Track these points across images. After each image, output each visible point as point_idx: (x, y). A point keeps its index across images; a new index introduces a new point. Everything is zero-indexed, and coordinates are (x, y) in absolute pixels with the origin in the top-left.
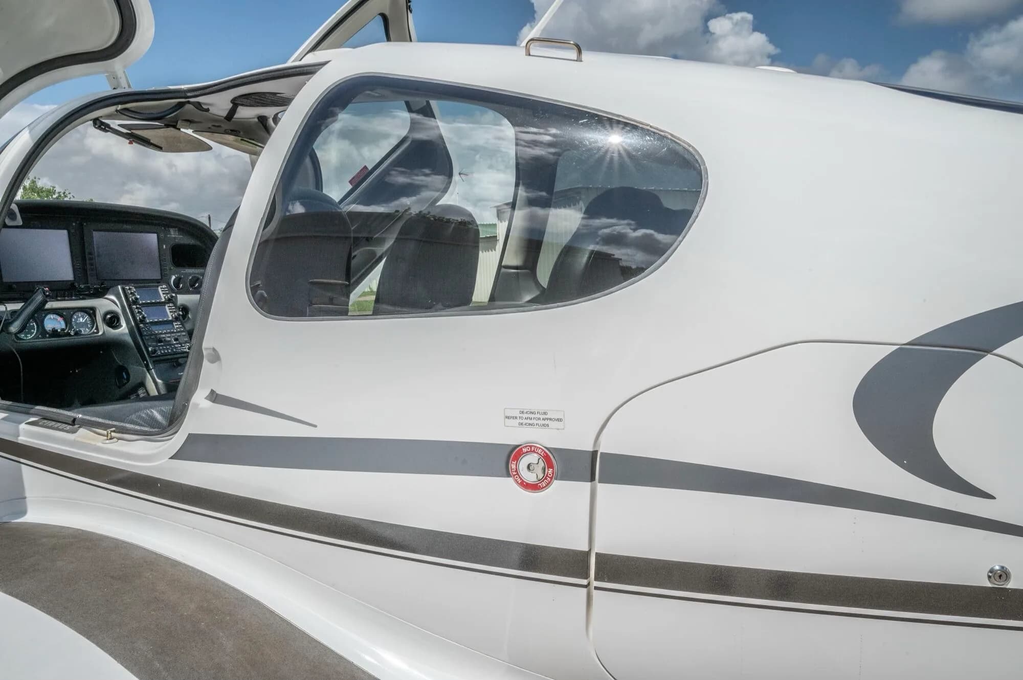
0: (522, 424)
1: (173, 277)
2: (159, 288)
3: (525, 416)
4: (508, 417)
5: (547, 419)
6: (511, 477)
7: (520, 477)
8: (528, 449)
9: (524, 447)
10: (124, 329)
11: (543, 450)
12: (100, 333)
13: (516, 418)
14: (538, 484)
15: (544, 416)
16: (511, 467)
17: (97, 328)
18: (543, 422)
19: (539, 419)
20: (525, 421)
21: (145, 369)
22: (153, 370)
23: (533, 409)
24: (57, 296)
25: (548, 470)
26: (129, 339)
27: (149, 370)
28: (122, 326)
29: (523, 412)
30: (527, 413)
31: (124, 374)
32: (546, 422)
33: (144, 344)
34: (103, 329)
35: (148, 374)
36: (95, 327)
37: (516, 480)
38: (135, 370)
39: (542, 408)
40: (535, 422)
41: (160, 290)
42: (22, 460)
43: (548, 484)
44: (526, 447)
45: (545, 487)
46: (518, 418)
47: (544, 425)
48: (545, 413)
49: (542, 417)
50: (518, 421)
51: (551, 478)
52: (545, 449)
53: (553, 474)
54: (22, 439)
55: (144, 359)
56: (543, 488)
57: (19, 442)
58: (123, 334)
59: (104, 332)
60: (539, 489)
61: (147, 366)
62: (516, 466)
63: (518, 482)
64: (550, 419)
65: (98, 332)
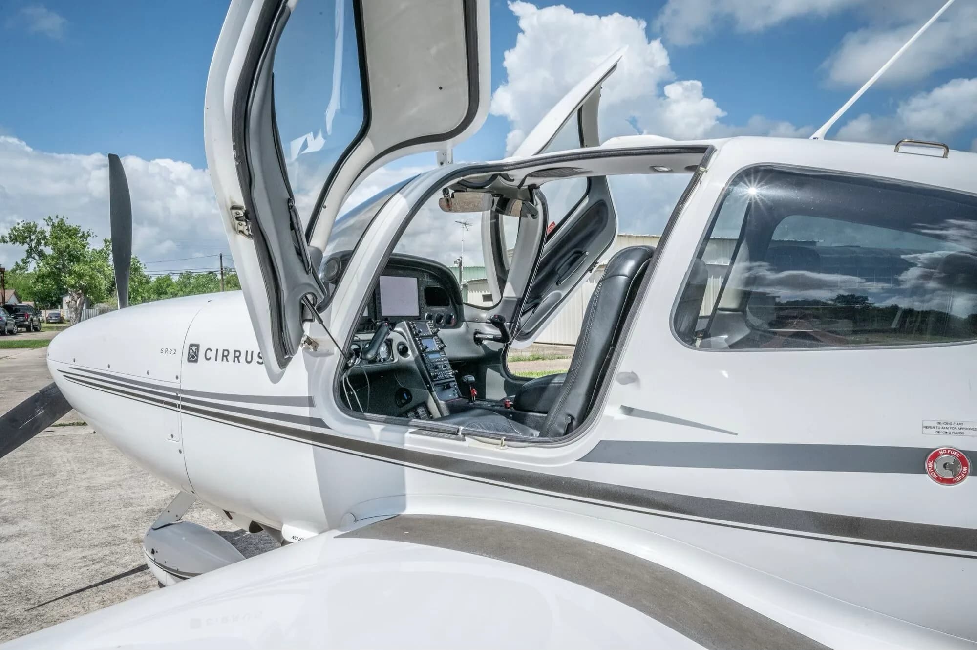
0: (939, 432)
1: (426, 315)
2: (427, 324)
3: (941, 426)
4: (926, 427)
5: (963, 428)
6: (927, 473)
7: (936, 474)
8: (945, 451)
9: (940, 450)
10: (411, 357)
11: (959, 453)
12: (396, 360)
13: (934, 427)
14: (953, 479)
15: (960, 426)
16: (928, 466)
17: (393, 357)
18: (959, 431)
19: (955, 428)
20: (941, 430)
21: (428, 391)
22: (435, 392)
23: (949, 420)
24: (364, 330)
25: (963, 468)
26: (415, 366)
27: (431, 392)
28: (409, 355)
29: (940, 423)
30: (943, 423)
31: (405, 395)
32: (961, 431)
33: (427, 370)
34: (397, 358)
35: (430, 396)
36: (391, 356)
37: (932, 476)
38: (417, 392)
39: (958, 420)
40: (951, 431)
41: (428, 325)
42: (406, 463)
43: (962, 480)
44: (942, 450)
45: (959, 481)
46: (935, 428)
47: (959, 433)
48: (960, 424)
49: (958, 427)
50: (936, 430)
51: (966, 474)
52: (960, 453)
53: (967, 471)
54: (408, 446)
55: (427, 382)
56: (958, 482)
57: (405, 448)
58: (410, 362)
59: (398, 360)
60: (954, 483)
61: (430, 389)
62: (933, 465)
63: (934, 478)
64: (966, 429)
65: (393, 360)
